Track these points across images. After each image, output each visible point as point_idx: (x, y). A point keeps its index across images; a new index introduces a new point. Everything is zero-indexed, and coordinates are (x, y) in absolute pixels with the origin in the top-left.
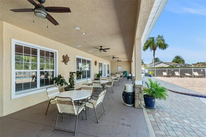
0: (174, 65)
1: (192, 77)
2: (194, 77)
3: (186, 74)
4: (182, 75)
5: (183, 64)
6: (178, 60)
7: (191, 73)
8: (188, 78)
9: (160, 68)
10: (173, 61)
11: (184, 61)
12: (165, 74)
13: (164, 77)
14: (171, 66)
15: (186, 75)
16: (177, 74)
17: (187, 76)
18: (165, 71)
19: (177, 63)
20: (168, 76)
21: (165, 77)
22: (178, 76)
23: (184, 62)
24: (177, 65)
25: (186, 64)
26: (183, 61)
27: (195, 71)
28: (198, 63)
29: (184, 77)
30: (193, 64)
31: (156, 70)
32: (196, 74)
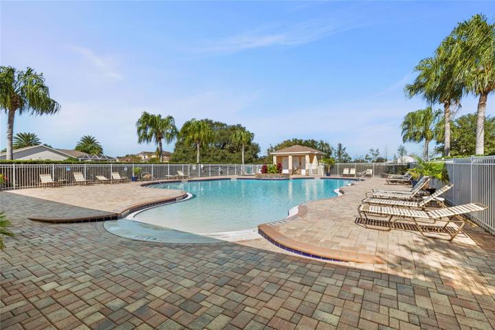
0: (80, 157)
1: (109, 183)
2: (113, 183)
3: (98, 177)
4: (91, 180)
5: (100, 156)
6: (89, 146)
7: (108, 175)
8: (102, 185)
9: (31, 163)
10: (77, 148)
11: (102, 149)
12: (46, 179)
13: (42, 189)
14: (71, 158)
15: (99, 180)
16: (79, 177)
17: (101, 182)
18: (47, 171)
19: (88, 152)
20: (56, 184)
21: (47, 188)
22: (81, 183)
23: (101, 153)
24: (86, 157)
25: (104, 157)
26: (100, 150)
27: (115, 170)
28: (127, 156)
29: (93, 184)
30: (118, 158)
31: (18, 170)
32: (116, 176)
